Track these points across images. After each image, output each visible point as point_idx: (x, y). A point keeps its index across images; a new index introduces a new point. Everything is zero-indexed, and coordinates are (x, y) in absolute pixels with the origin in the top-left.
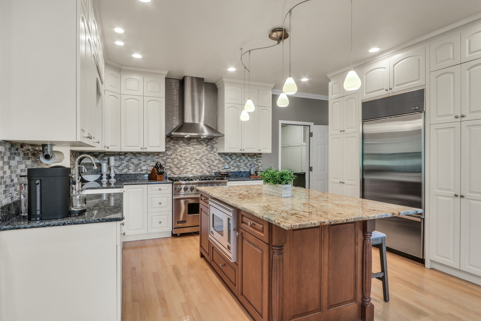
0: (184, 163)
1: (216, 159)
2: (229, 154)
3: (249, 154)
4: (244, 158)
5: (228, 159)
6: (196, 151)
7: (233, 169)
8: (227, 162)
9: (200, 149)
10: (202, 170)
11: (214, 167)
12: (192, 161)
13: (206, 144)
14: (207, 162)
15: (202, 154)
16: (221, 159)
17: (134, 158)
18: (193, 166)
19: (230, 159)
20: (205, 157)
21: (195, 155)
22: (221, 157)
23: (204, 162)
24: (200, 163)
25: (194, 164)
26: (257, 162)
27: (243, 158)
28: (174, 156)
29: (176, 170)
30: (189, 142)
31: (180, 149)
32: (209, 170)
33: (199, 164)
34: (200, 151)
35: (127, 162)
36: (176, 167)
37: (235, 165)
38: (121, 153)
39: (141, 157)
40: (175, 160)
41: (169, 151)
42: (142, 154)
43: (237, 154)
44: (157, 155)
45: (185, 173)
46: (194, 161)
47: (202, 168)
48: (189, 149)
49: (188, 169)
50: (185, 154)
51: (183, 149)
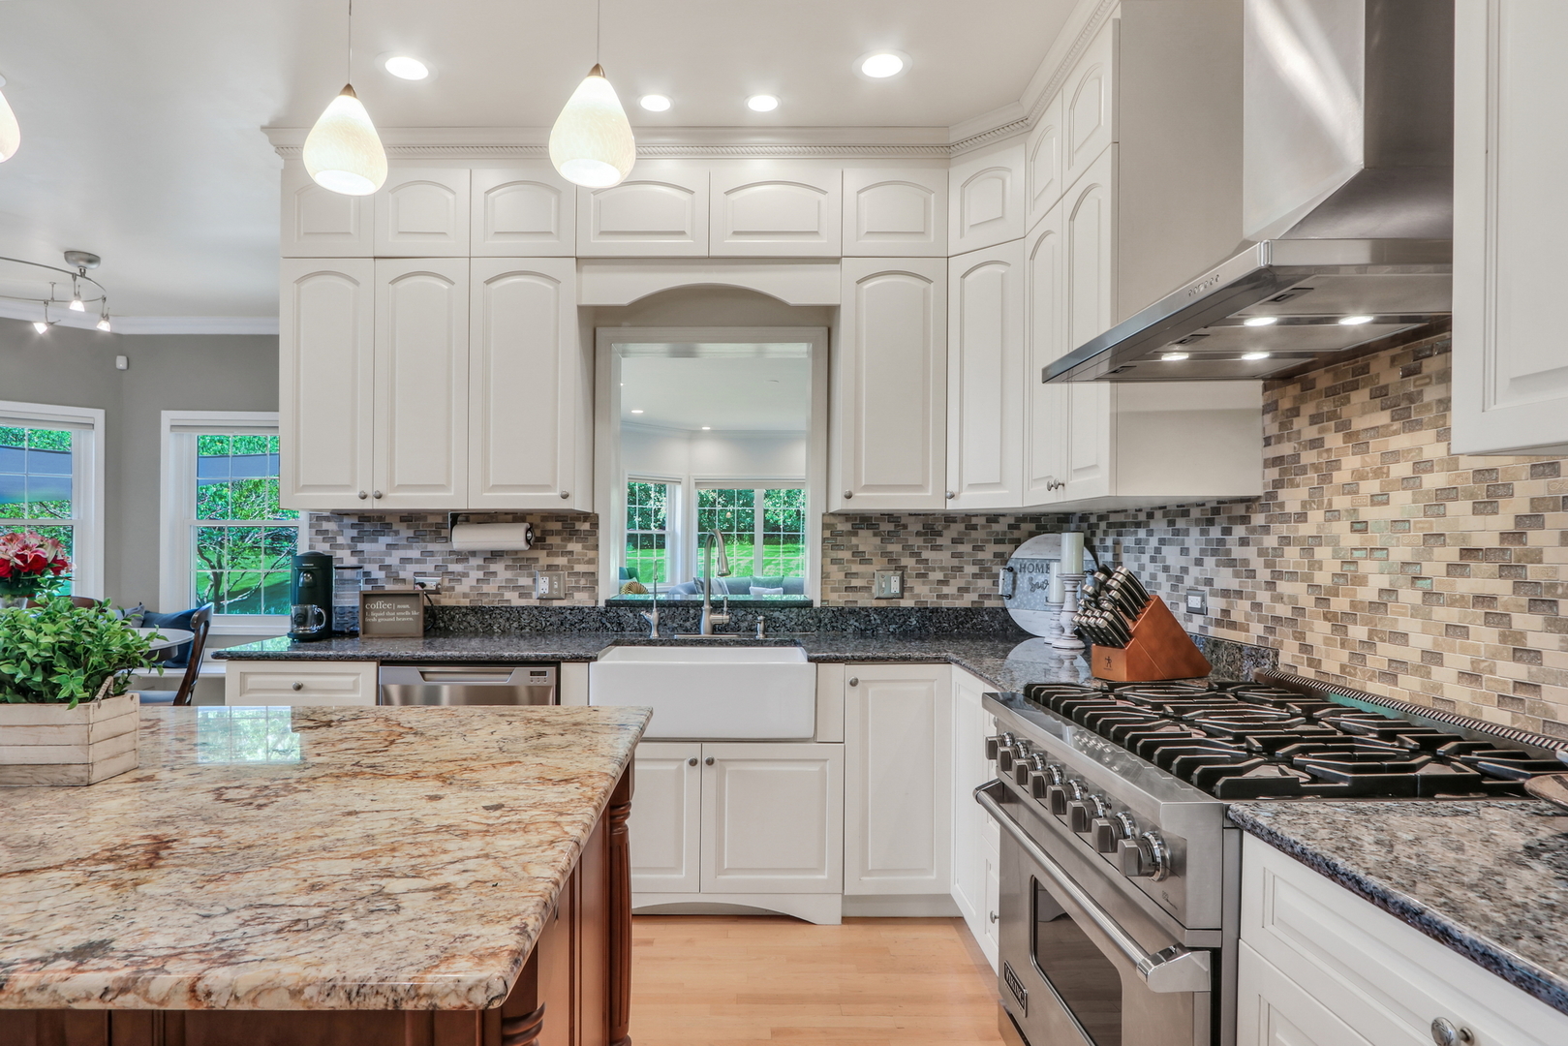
10: (1520, 671)
12: (1434, 568)
17: (1170, 542)
18: (1444, 614)
21: (1459, 509)
23: (1553, 586)
24: (1502, 588)
25: (1454, 602)
28: (1316, 518)
29: (1327, 641)
31: (1351, 462)
33: (1493, 598)
36: (1326, 616)
38: (1140, 515)
39: (1187, 532)
40: (1319, 552)
41: (1293, 485)
42: (1192, 512)
45: (1386, 677)
46: (1452, 570)
47: (1523, 653)
48: (1409, 451)
49: (1402, 638)
50: (1380, 500)
51: (1373, 459)
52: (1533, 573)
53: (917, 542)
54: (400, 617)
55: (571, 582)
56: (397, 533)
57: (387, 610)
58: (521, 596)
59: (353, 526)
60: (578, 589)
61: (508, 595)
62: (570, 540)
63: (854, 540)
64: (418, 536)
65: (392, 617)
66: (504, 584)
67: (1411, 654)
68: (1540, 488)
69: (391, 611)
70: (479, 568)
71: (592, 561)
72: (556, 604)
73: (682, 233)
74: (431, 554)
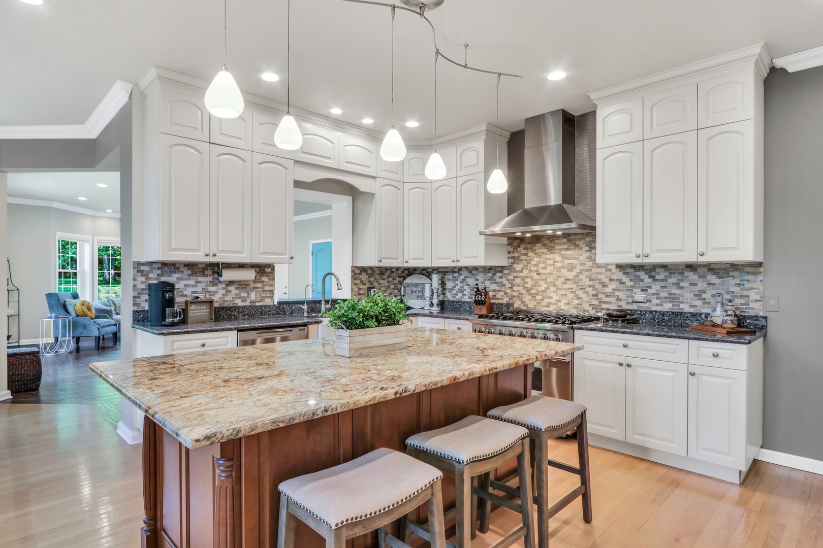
0: (544, 286)
1: (611, 280)
2: (645, 268)
3: (713, 266)
4: (692, 277)
5: (642, 280)
6: (567, 262)
7: (657, 305)
8: (639, 287)
9: (575, 258)
10: (578, 302)
11: (607, 296)
12: (559, 283)
13: (587, 245)
14: (590, 286)
15: (579, 268)
16: (625, 279)
17: (470, 277)
18: (561, 292)
19: (648, 280)
20: (585, 274)
21: (564, 271)
22: (624, 273)
23: (584, 286)
24: (574, 286)
25: (563, 289)
26: (742, 290)
27: (690, 278)
28: (526, 272)
29: (530, 300)
30: (552, 245)
31: (536, 260)
32: (596, 302)
33: (572, 288)
34: (574, 261)
35: (461, 282)
36: (529, 295)
37: (664, 294)
38: (455, 270)
39: (478, 275)
40: (527, 280)
41: (518, 263)
42: (480, 269)
43: (669, 267)
44: (500, 272)
45: (546, 306)
46: (563, 283)
47: (578, 298)
48: (552, 258)
49: (551, 298)
50: (545, 268)
51: (543, 259)
52: (580, 283)
53: (378, 277)
54: (202, 312)
55: (263, 294)
56: (182, 272)
57: (196, 310)
58: (242, 301)
59: (158, 268)
60: (267, 297)
61: (236, 301)
62: (263, 276)
63: (361, 276)
64: (194, 273)
65: (198, 313)
66: (235, 296)
67: (553, 301)
68: (582, 267)
69: (198, 310)
70: (223, 289)
71: (272, 285)
72: (257, 304)
73: (330, 158)
74: (200, 282)
